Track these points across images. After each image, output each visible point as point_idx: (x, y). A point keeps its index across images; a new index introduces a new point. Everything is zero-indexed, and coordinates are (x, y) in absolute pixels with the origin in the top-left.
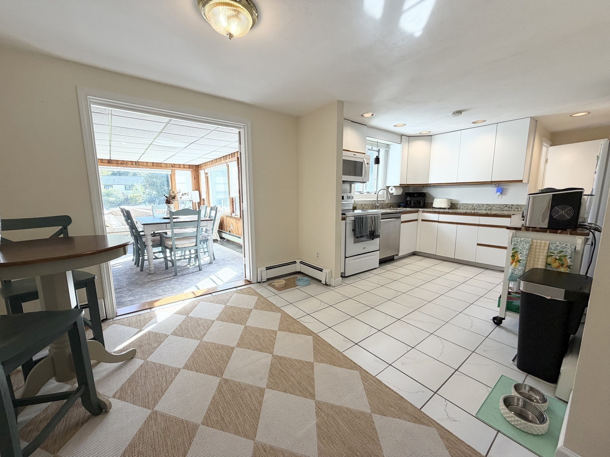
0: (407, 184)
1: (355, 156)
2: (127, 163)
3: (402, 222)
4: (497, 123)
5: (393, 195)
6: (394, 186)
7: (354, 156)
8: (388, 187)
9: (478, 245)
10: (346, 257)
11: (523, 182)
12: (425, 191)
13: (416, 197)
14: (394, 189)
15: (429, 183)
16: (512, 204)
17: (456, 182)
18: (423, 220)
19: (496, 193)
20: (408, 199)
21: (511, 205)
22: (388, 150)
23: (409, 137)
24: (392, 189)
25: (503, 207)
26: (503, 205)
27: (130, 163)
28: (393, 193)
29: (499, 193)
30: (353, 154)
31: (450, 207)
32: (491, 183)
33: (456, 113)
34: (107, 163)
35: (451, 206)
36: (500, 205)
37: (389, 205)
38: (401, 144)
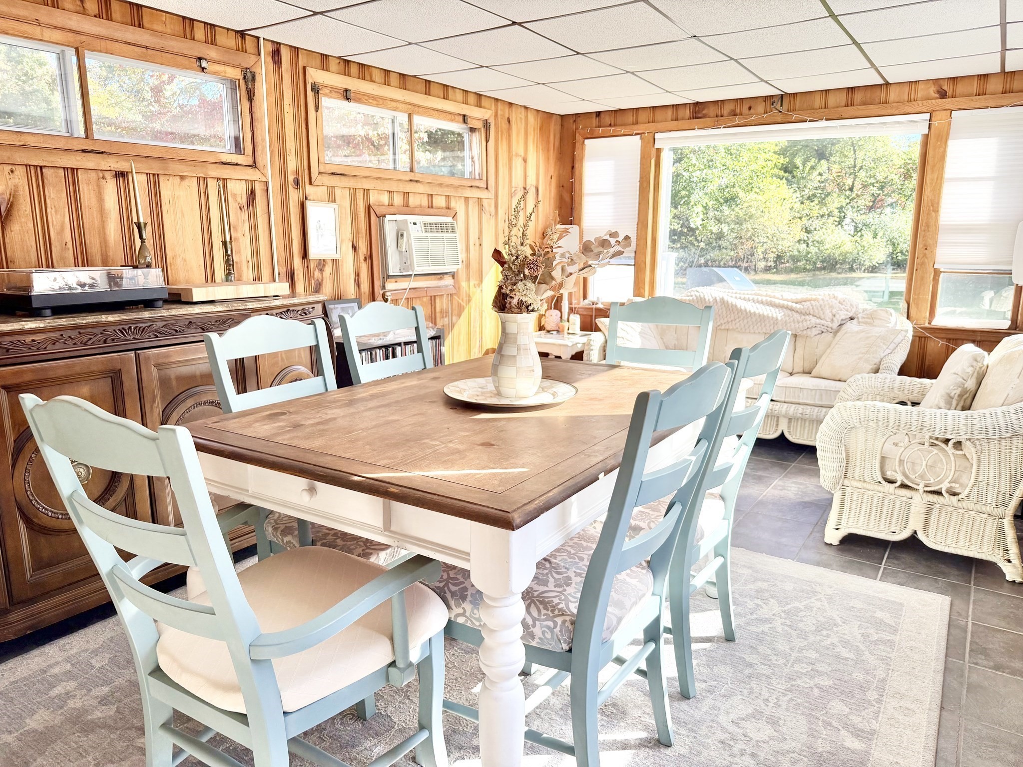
2: (750, 108)
27: (760, 108)
34: (690, 118)
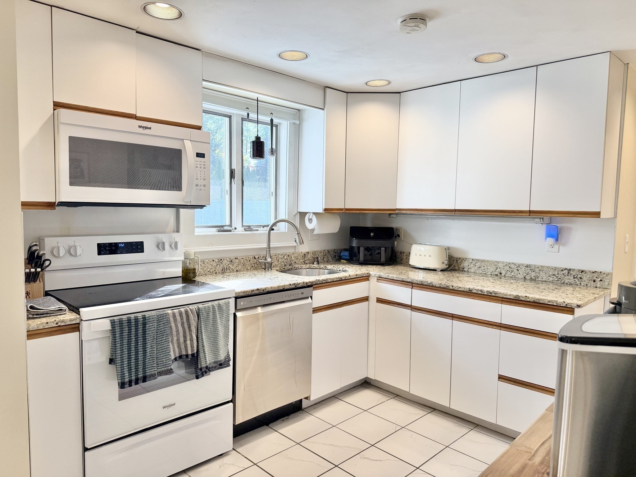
0: (346, 207)
1: (147, 131)
3: (316, 310)
4: (537, 66)
5: (315, 233)
6: (314, 213)
7: (141, 131)
8: (303, 215)
9: (501, 378)
10: (85, 449)
11: (602, 216)
12: (395, 224)
13: (374, 238)
14: (314, 219)
15: (398, 207)
16: (583, 269)
17: (453, 208)
18: (379, 301)
19: (546, 240)
20: (355, 243)
21: (579, 270)
22: (298, 122)
23: (347, 93)
24: (310, 220)
25: (562, 276)
26: (563, 270)
28: (313, 230)
29: (551, 240)
30: (140, 127)
31: (444, 267)
32: (531, 214)
33: (408, 20)
35: (450, 265)
36: (556, 269)
37: (309, 256)
38: (325, 110)
